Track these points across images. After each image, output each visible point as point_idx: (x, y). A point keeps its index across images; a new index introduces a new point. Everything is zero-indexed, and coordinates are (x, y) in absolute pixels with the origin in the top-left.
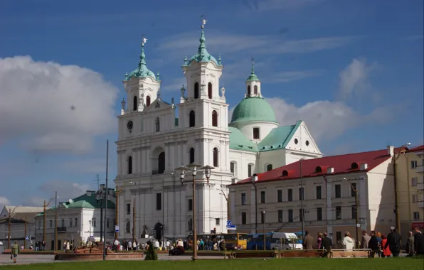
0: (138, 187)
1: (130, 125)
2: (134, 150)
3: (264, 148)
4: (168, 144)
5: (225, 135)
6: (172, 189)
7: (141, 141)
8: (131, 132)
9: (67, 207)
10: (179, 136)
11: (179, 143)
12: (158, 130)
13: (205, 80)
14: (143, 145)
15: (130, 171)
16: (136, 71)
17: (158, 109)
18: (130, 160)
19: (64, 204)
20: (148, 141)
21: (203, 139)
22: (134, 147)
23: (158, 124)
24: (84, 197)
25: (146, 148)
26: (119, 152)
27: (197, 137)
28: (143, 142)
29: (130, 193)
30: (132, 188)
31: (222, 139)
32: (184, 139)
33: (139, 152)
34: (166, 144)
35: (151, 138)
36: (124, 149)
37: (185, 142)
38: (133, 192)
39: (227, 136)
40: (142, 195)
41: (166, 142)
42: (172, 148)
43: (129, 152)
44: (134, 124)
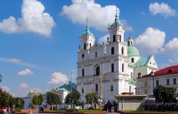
0: (87, 82)
1: (83, 56)
2: (85, 66)
3: (137, 66)
4: (102, 63)
5: (126, 58)
6: (103, 82)
7: (88, 62)
8: (83, 58)
9: (57, 90)
10: (106, 59)
11: (106, 62)
12: (96, 57)
13: (119, 33)
14: (90, 64)
15: (83, 75)
16: (85, 33)
17: (96, 47)
18: (83, 70)
19: (55, 89)
20: (92, 62)
21: (118, 60)
22: (85, 65)
23: (96, 54)
24: (63, 87)
25: (90, 65)
26: (78, 67)
27: (115, 59)
28: (90, 62)
29: (83, 84)
30: (85, 82)
31: (125, 60)
32: (109, 60)
33: (87, 67)
34: (100, 63)
35: (93, 60)
36: (80, 66)
37: (109, 61)
38: (85, 84)
39: (127, 59)
40: (89, 85)
41: (101, 62)
42: (103, 64)
43: (83, 67)
44: (85, 55)
